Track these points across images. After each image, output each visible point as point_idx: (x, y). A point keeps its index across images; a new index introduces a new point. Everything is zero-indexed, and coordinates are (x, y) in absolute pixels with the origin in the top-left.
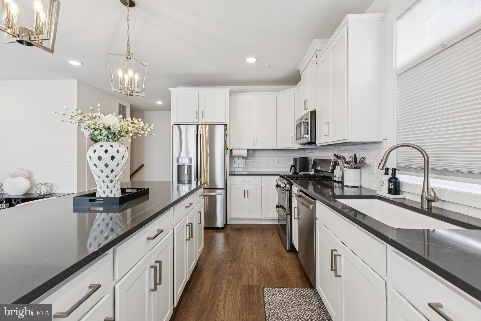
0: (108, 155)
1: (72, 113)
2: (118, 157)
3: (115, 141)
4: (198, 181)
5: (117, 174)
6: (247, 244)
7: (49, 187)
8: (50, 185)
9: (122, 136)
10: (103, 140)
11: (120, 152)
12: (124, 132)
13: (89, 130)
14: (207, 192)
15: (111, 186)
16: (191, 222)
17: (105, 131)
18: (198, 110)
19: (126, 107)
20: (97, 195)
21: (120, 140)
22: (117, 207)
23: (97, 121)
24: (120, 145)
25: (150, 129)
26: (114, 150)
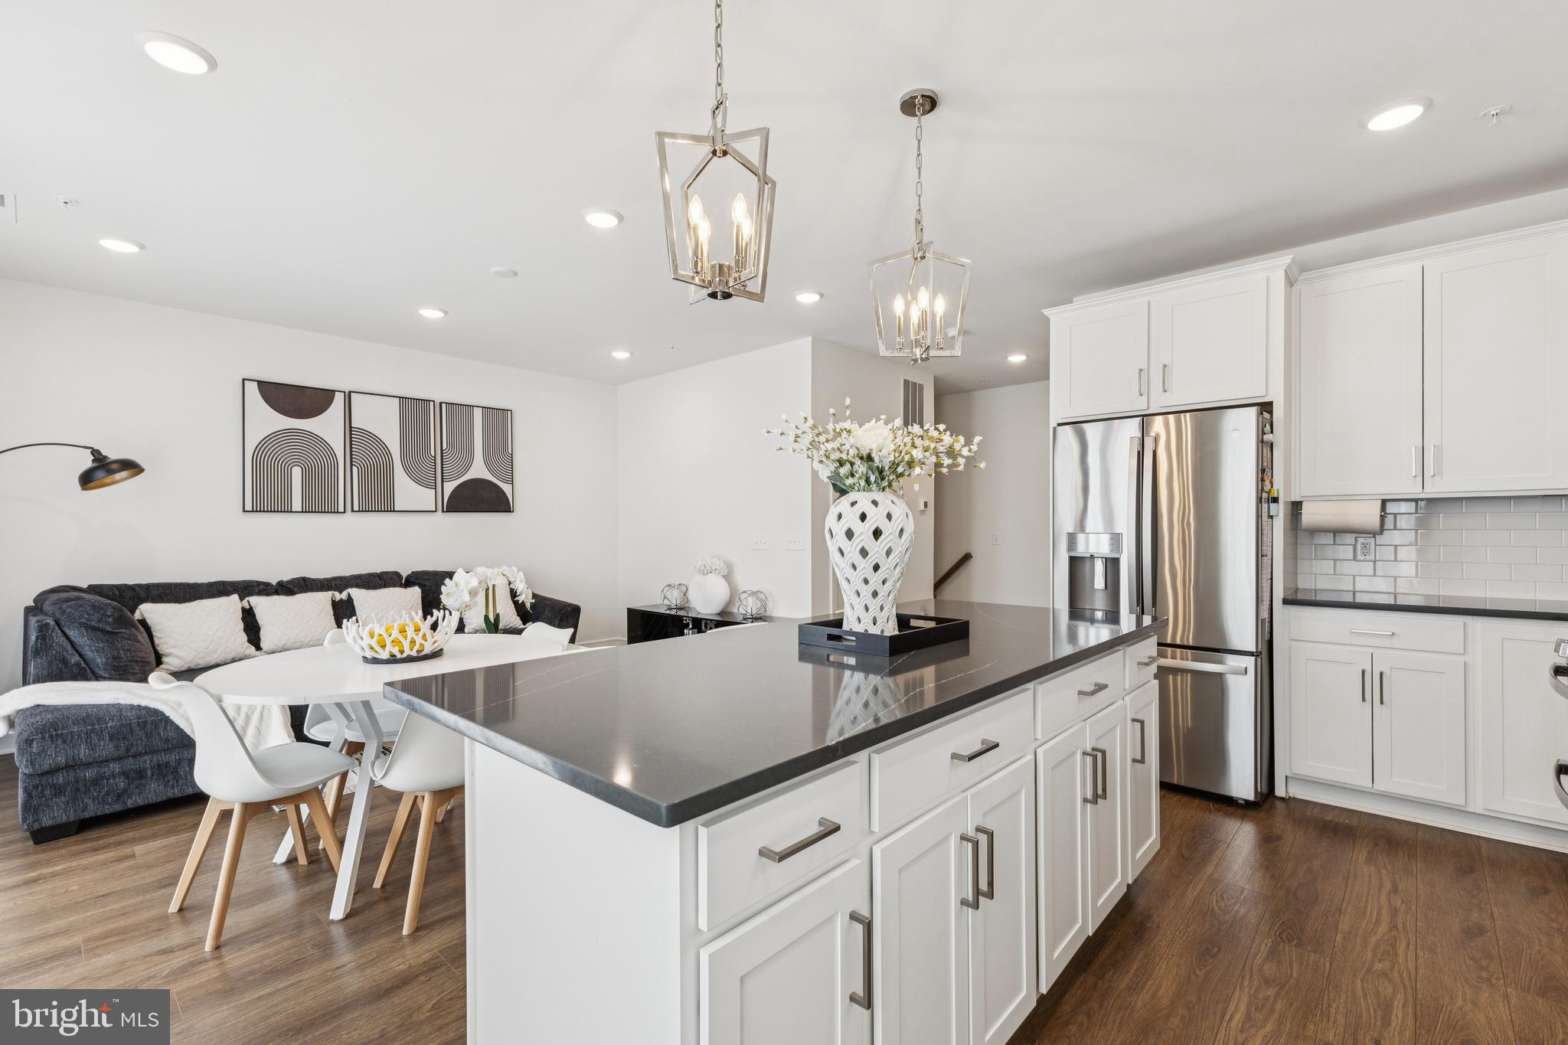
0: (867, 526)
1: (797, 427)
2: (890, 531)
3: (884, 489)
4: (1143, 613)
5: (886, 576)
6: (1368, 894)
7: (762, 601)
8: (762, 596)
9: (901, 475)
10: (856, 489)
11: (894, 518)
12: (904, 463)
13: (828, 466)
14: (1187, 660)
15: (874, 605)
16: (1100, 746)
17: (861, 466)
18: (1144, 366)
19: (921, 387)
20: (845, 627)
21: (894, 484)
22: (885, 660)
23: (844, 441)
24: (895, 500)
25: (970, 450)
26: (882, 511)
